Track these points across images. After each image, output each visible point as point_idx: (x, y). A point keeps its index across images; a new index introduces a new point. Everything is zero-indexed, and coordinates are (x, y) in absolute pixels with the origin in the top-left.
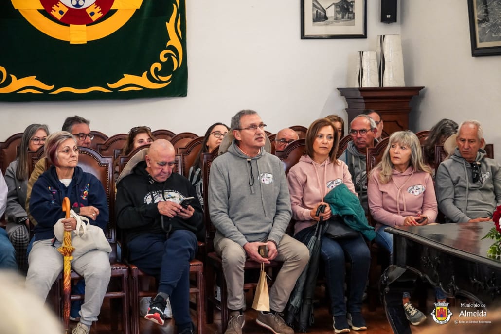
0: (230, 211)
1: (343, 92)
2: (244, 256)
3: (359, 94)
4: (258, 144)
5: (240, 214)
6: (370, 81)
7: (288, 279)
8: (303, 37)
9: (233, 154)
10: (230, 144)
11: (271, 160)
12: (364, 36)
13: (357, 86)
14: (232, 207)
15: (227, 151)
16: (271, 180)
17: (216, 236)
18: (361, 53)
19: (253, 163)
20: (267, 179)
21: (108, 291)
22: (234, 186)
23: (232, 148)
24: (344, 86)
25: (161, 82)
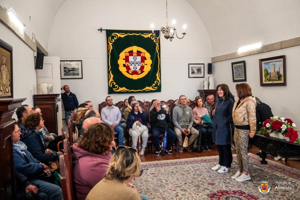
0: (178, 121)
1: (199, 91)
2: (181, 134)
3: (204, 91)
4: (184, 104)
5: (180, 121)
6: (206, 88)
7: (192, 139)
8: (189, 77)
9: (179, 106)
10: (178, 104)
11: (188, 108)
12: (204, 77)
13: (203, 89)
14: (179, 119)
15: (177, 105)
16: (189, 113)
17: (175, 127)
18: (204, 81)
19: (184, 109)
20: (188, 113)
21: (148, 141)
22: (179, 114)
23: (179, 105)
24: (199, 89)
25: (155, 89)
